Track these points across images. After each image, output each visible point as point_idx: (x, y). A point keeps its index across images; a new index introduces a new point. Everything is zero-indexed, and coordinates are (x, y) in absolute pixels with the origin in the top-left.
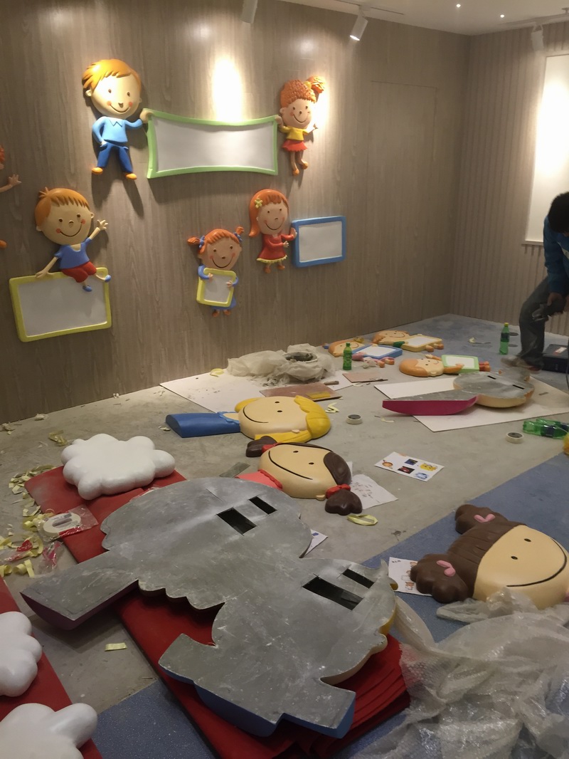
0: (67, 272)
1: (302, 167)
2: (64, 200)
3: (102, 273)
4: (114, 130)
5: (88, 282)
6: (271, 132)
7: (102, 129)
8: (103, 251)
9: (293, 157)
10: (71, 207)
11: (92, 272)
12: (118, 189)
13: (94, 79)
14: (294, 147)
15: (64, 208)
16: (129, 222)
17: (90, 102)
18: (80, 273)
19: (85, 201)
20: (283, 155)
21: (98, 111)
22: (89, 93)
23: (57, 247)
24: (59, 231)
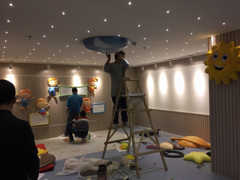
0: (40, 113)
1: (94, 94)
2: (41, 101)
3: (48, 114)
4: (52, 89)
5: (45, 115)
6: (86, 88)
7: (50, 89)
8: (48, 110)
9: (91, 92)
10: (42, 102)
11: (45, 114)
12: (53, 99)
13: (49, 81)
14: (92, 90)
15: (41, 102)
16: (54, 105)
17: (48, 85)
18: (43, 114)
19: (45, 101)
20: (89, 92)
21: (50, 86)
22: (48, 83)
23: (39, 109)
24: (40, 106)
